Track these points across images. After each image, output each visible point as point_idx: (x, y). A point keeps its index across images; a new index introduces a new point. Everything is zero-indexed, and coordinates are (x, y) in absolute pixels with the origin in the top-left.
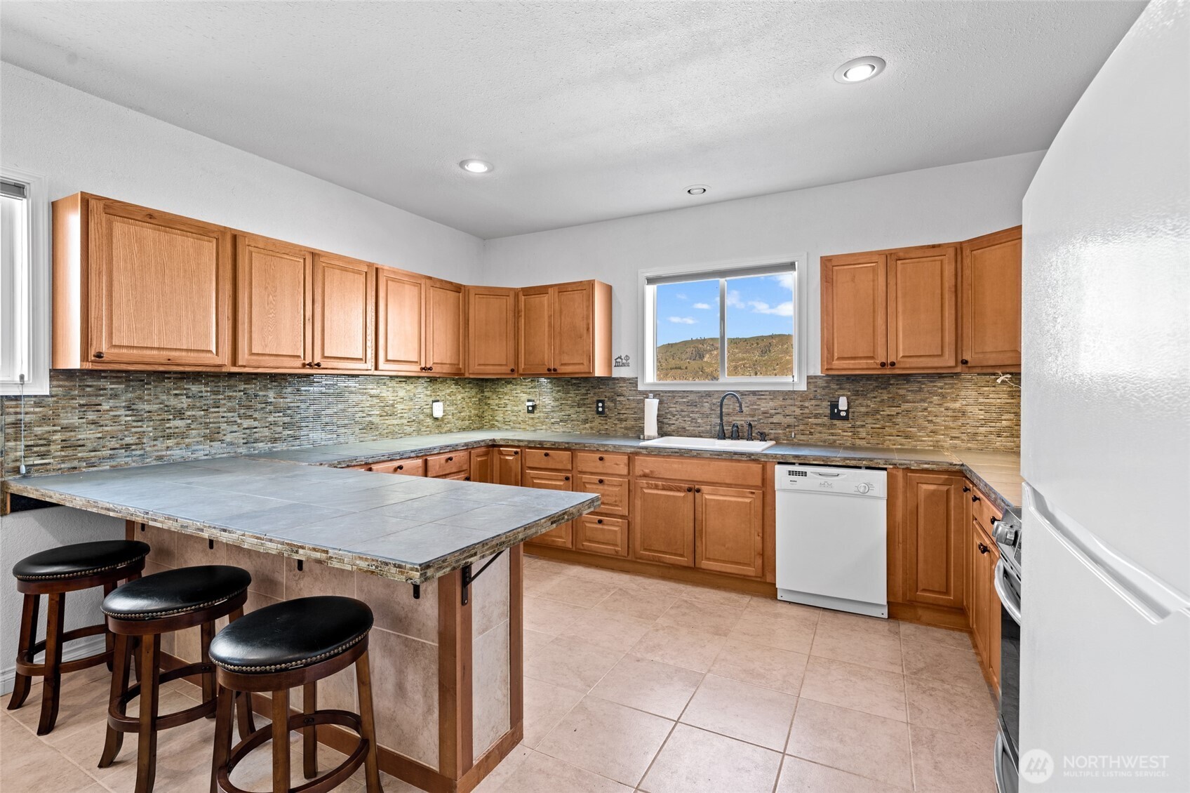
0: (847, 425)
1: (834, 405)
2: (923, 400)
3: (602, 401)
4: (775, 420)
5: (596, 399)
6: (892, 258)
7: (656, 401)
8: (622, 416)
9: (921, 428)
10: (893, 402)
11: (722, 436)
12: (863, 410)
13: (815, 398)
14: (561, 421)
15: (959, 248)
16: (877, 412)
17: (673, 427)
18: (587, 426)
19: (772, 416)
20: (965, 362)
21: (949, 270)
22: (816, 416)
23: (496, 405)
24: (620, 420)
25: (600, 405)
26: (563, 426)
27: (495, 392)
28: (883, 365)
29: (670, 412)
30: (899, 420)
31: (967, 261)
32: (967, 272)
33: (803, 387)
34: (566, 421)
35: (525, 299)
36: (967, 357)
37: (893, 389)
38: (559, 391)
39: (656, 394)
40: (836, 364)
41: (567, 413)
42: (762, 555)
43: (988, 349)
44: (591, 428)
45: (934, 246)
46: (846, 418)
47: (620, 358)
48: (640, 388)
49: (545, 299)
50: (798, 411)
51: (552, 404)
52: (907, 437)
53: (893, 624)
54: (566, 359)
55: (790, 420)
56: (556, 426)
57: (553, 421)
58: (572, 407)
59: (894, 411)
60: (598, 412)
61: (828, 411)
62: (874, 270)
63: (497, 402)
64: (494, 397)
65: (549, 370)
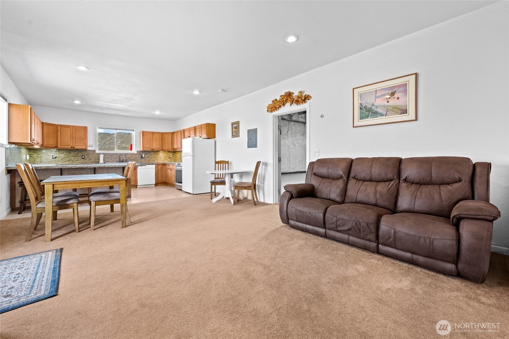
0: (144, 159)
1: (142, 156)
2: (156, 155)
3: (84, 155)
4: (130, 159)
5: (82, 155)
6: (153, 133)
7: (103, 155)
8: (90, 159)
9: (155, 159)
10: (151, 155)
11: (120, 162)
12: (147, 157)
13: (138, 155)
14: (68, 161)
15: (162, 133)
16: (149, 157)
17: (106, 161)
18: (78, 162)
19: (130, 158)
20: (163, 149)
21: (161, 136)
22: (138, 158)
23: (36, 157)
24: (90, 160)
25: (83, 156)
26: (68, 162)
27: (35, 152)
28: (152, 149)
29: (105, 158)
30: (152, 158)
31: (163, 135)
32: (163, 137)
33: (136, 153)
34: (70, 161)
35: (61, 128)
36: (163, 148)
37: (151, 153)
38: (67, 153)
39: (103, 154)
40: (145, 149)
41: (70, 158)
42: (135, 181)
43: (166, 148)
44: (80, 162)
45: (159, 132)
46: (144, 158)
47: (90, 145)
48: (96, 152)
49: (69, 129)
50: (135, 157)
51: (64, 156)
52: (153, 161)
53: (156, 187)
54: (78, 145)
55: (133, 159)
56: (66, 162)
57: (64, 161)
58: (72, 157)
59: (151, 157)
60: (82, 158)
61: (141, 157)
62: (151, 135)
63: (37, 156)
64: (35, 154)
65: (71, 147)
